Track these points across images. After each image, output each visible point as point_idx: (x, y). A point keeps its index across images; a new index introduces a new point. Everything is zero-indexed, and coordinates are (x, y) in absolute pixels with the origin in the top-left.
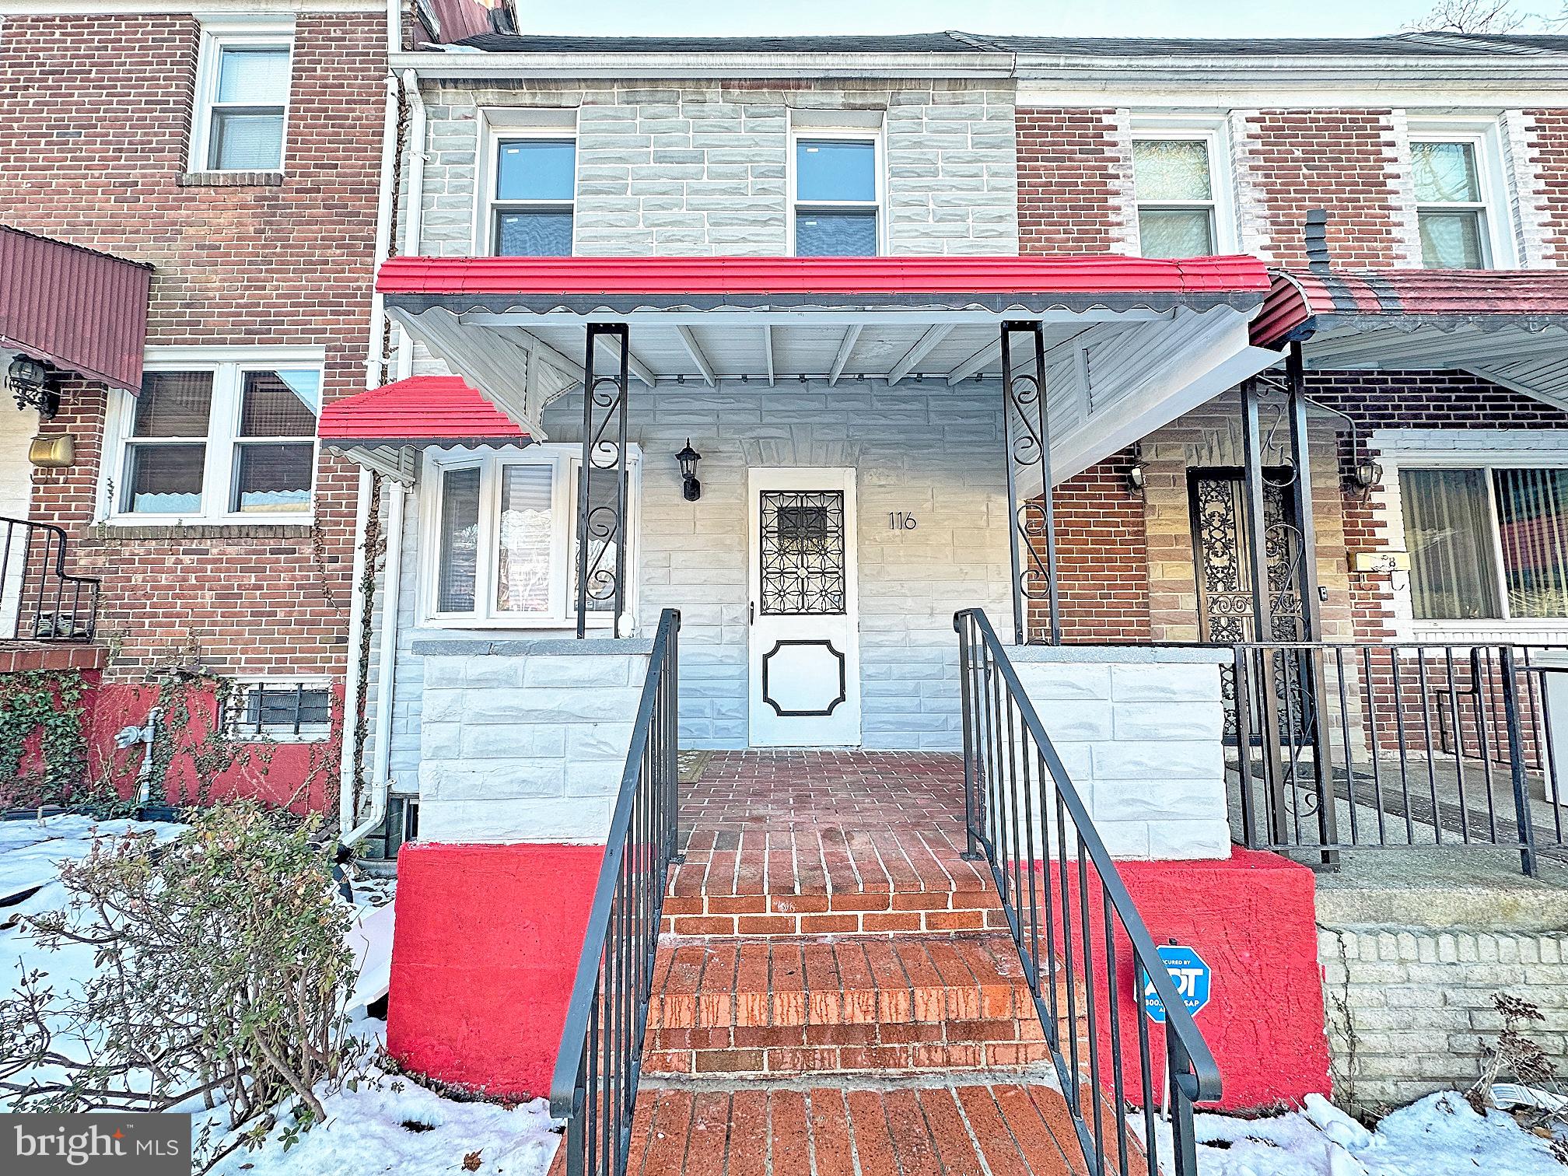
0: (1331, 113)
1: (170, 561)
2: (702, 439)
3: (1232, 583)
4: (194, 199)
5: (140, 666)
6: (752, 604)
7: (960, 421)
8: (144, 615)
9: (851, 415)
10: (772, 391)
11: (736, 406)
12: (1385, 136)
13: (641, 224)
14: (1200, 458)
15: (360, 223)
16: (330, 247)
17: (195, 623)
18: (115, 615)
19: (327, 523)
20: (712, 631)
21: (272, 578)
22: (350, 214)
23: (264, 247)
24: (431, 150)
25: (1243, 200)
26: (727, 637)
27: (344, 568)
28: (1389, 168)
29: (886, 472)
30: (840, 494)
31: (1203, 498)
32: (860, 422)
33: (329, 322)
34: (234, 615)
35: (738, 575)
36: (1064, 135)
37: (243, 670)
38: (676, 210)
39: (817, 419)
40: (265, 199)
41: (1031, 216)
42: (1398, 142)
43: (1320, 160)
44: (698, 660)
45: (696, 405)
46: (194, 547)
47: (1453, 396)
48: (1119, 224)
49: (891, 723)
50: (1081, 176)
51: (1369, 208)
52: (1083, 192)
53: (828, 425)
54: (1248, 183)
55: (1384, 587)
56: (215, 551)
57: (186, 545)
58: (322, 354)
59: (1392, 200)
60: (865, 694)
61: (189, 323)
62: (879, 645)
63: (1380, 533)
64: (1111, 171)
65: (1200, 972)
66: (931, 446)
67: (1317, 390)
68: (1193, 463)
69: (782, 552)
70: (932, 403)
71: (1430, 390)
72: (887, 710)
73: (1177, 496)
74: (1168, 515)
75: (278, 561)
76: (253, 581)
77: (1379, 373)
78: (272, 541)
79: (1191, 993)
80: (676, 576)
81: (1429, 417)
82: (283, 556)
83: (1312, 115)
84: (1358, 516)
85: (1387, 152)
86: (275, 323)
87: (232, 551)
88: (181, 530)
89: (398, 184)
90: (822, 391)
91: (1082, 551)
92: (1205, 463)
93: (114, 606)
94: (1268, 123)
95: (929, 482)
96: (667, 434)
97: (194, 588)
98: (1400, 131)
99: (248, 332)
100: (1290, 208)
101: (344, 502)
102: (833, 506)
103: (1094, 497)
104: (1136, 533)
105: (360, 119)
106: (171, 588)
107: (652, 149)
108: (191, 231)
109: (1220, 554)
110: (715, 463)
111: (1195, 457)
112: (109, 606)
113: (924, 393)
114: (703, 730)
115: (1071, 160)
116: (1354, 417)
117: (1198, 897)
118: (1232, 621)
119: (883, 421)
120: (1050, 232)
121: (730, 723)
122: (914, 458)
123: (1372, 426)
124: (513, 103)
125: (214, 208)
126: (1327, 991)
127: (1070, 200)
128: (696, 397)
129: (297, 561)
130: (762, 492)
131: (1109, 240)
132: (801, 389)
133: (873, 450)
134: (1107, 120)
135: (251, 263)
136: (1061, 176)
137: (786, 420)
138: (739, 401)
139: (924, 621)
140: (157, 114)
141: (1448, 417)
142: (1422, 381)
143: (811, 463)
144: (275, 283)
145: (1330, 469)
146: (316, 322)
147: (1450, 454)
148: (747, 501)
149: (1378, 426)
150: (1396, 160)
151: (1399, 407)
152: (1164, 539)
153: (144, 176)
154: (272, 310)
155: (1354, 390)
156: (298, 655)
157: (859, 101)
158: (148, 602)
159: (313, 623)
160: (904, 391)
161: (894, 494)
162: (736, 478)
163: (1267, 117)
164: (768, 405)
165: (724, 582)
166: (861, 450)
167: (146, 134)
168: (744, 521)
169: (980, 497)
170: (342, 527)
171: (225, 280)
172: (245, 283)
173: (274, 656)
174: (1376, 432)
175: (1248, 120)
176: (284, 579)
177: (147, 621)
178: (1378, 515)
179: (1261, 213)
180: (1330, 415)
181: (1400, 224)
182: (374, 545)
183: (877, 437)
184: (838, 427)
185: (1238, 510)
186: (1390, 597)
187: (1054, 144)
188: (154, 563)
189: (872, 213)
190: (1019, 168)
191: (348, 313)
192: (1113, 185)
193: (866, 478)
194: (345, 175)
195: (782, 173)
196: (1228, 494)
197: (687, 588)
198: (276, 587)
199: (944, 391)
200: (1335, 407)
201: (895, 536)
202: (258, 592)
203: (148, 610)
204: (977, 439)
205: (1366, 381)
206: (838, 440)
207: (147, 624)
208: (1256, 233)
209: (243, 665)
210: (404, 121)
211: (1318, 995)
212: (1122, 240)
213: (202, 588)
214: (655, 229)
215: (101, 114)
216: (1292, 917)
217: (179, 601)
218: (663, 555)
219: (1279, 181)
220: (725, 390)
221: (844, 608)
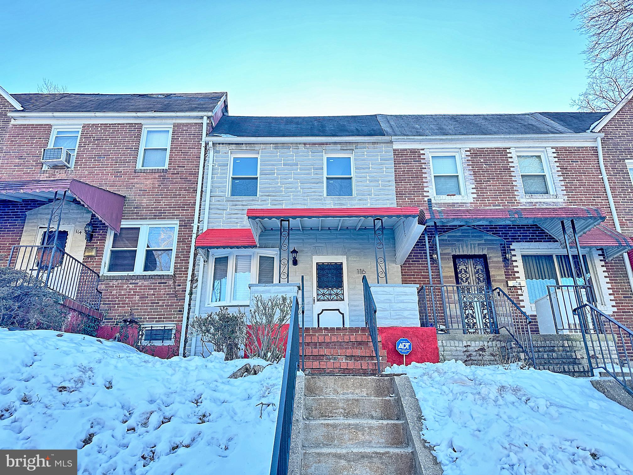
0: (491, 149)
1: (125, 286)
2: (299, 247)
3: (470, 291)
4: (139, 176)
5: (113, 320)
6: (314, 298)
8: (116, 304)
9: (345, 239)
10: (320, 232)
11: (308, 237)
12: (509, 155)
13: (279, 184)
14: (456, 252)
15: (192, 183)
16: (182, 190)
17: (132, 306)
18: (106, 304)
19: (178, 274)
21: (158, 292)
22: (188, 181)
23: (161, 190)
24: (214, 163)
25: (466, 174)
27: (183, 288)
28: (511, 165)
29: (356, 256)
30: (342, 264)
31: (458, 264)
32: (348, 242)
33: (181, 213)
34: (145, 303)
35: (310, 289)
36: (409, 157)
37: (147, 321)
38: (290, 180)
39: (334, 241)
40: (162, 176)
41: (399, 180)
42: (513, 157)
43: (489, 162)
45: (297, 237)
46: (133, 282)
47: (537, 232)
48: (427, 182)
50: (414, 168)
51: (505, 176)
52: (415, 173)
53: (338, 243)
54: (467, 169)
55: (520, 292)
56: (140, 283)
57: (131, 281)
58: (178, 222)
59: (513, 174)
61: (136, 213)
62: (355, 310)
63: (517, 275)
64: (423, 167)
65: (409, 344)
66: (370, 249)
67: (493, 231)
68: (454, 253)
69: (324, 282)
70: (370, 236)
71: (530, 230)
73: (449, 263)
74: (447, 269)
75: (161, 286)
76: (152, 293)
77: (513, 225)
78: (159, 280)
79: (408, 348)
81: (530, 239)
82: (162, 285)
83: (486, 149)
84: (509, 269)
85: (510, 160)
86: (163, 213)
87: (146, 283)
88: (130, 277)
89: (204, 172)
90: (336, 232)
91: (420, 281)
92: (457, 253)
93: (106, 301)
94: (472, 152)
95: (369, 260)
97: (132, 295)
98: (513, 153)
99: (154, 216)
100: (481, 176)
101: (183, 267)
102: (340, 267)
103: (422, 264)
104: (437, 275)
105: (192, 153)
106: (125, 295)
107: (282, 162)
108: (138, 186)
109: (465, 282)
110: (302, 254)
111: (454, 251)
112: (105, 301)
113: (367, 233)
115: (411, 164)
116: (505, 239)
117: (411, 333)
118: (470, 303)
119: (355, 241)
120: (405, 185)
122: (364, 252)
123: (512, 242)
124: (240, 149)
125: (145, 179)
126: (440, 353)
127: (411, 175)
128: (296, 235)
129: (167, 286)
130: (317, 263)
131: (424, 187)
132: (329, 232)
133: (352, 250)
134: (422, 152)
135: (156, 195)
136: (408, 168)
137: (325, 241)
138: (310, 236)
140: (129, 152)
141: (536, 239)
142: (527, 228)
143: (333, 254)
144: (164, 201)
145: (499, 255)
146: (176, 213)
147: (537, 250)
148: (313, 266)
149: (514, 242)
150: (513, 162)
151: (520, 236)
152: (445, 277)
153: (124, 170)
154: (163, 209)
155: (505, 231)
156: (166, 316)
157: (345, 148)
158: (117, 300)
159: (171, 306)
160: (361, 232)
161: (359, 263)
162: (309, 259)
163: (472, 150)
164: (319, 237)
166: (348, 250)
167: (125, 157)
168: (311, 272)
170: (182, 275)
171: (148, 200)
172: (154, 201)
173: (158, 317)
174: (513, 243)
175: (466, 151)
176: (162, 292)
177: (116, 306)
178: (516, 269)
179: (471, 178)
180: (497, 238)
181: (516, 181)
182: (194, 280)
183: (353, 246)
184: (340, 243)
185: (470, 268)
186: (522, 295)
187: (406, 159)
188: (120, 287)
189: (351, 178)
190: (395, 166)
191: (187, 210)
192: (424, 171)
193: (350, 259)
194: (187, 169)
195: (322, 169)
196: (466, 263)
198: (160, 294)
199: (373, 232)
200: (499, 236)
201: (359, 276)
202: (154, 296)
203: (117, 302)
205: (509, 228)
206: (341, 247)
207: (116, 307)
208: (470, 184)
209: (147, 320)
210: (206, 154)
211: (438, 353)
212: (428, 187)
213: (135, 295)
214: (283, 185)
215: (112, 152)
216: (432, 337)
217: (127, 299)
219: (477, 169)
220: (305, 232)
221: (344, 299)
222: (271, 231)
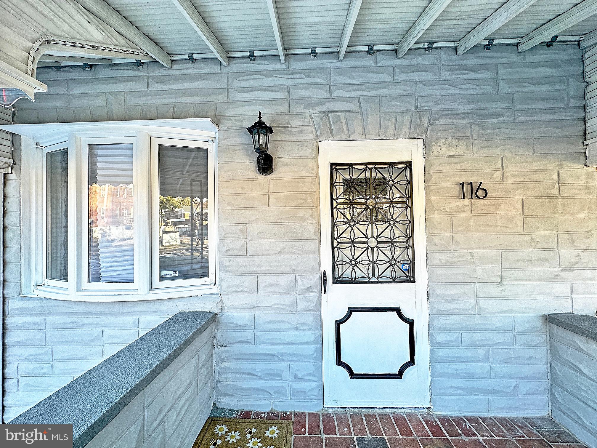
2: (274, 114)
6: (325, 273)
7: (532, 88)
9: (420, 86)
10: (340, 64)
11: (305, 81)
20: (288, 300)
26: (302, 305)
29: (455, 142)
30: (409, 165)
32: (429, 92)
35: (311, 246)
39: (385, 91)
44: (275, 326)
45: (268, 81)
49: (462, 389)
53: (396, 97)
60: (433, 359)
62: (449, 313)
66: (500, 115)
69: (352, 222)
70: (502, 71)
72: (457, 376)
80: (252, 248)
90: (391, 62)
95: (498, 152)
96: (240, 111)
102: (403, 177)
110: (287, 137)
113: (494, 61)
114: (280, 392)
119: (452, 91)
121: (306, 387)
122: (483, 127)
128: (269, 74)
130: (331, 165)
132: (369, 61)
133: (442, 121)
137: (354, 93)
138: (309, 76)
139: (494, 289)
143: (381, 135)
148: (318, 173)
160: (473, 61)
161: (463, 164)
162: (308, 152)
164: (336, 79)
165: (298, 252)
166: (429, 121)
168: (315, 193)
169: (551, 165)
183: (446, 107)
184: (407, 98)
193: (435, 149)
197: (264, 259)
199: (514, 58)
201: (465, 206)
204: (549, 106)
206: (406, 112)
218: (239, 227)
220: (296, 65)
221: (414, 277)
222: (191, 65)
